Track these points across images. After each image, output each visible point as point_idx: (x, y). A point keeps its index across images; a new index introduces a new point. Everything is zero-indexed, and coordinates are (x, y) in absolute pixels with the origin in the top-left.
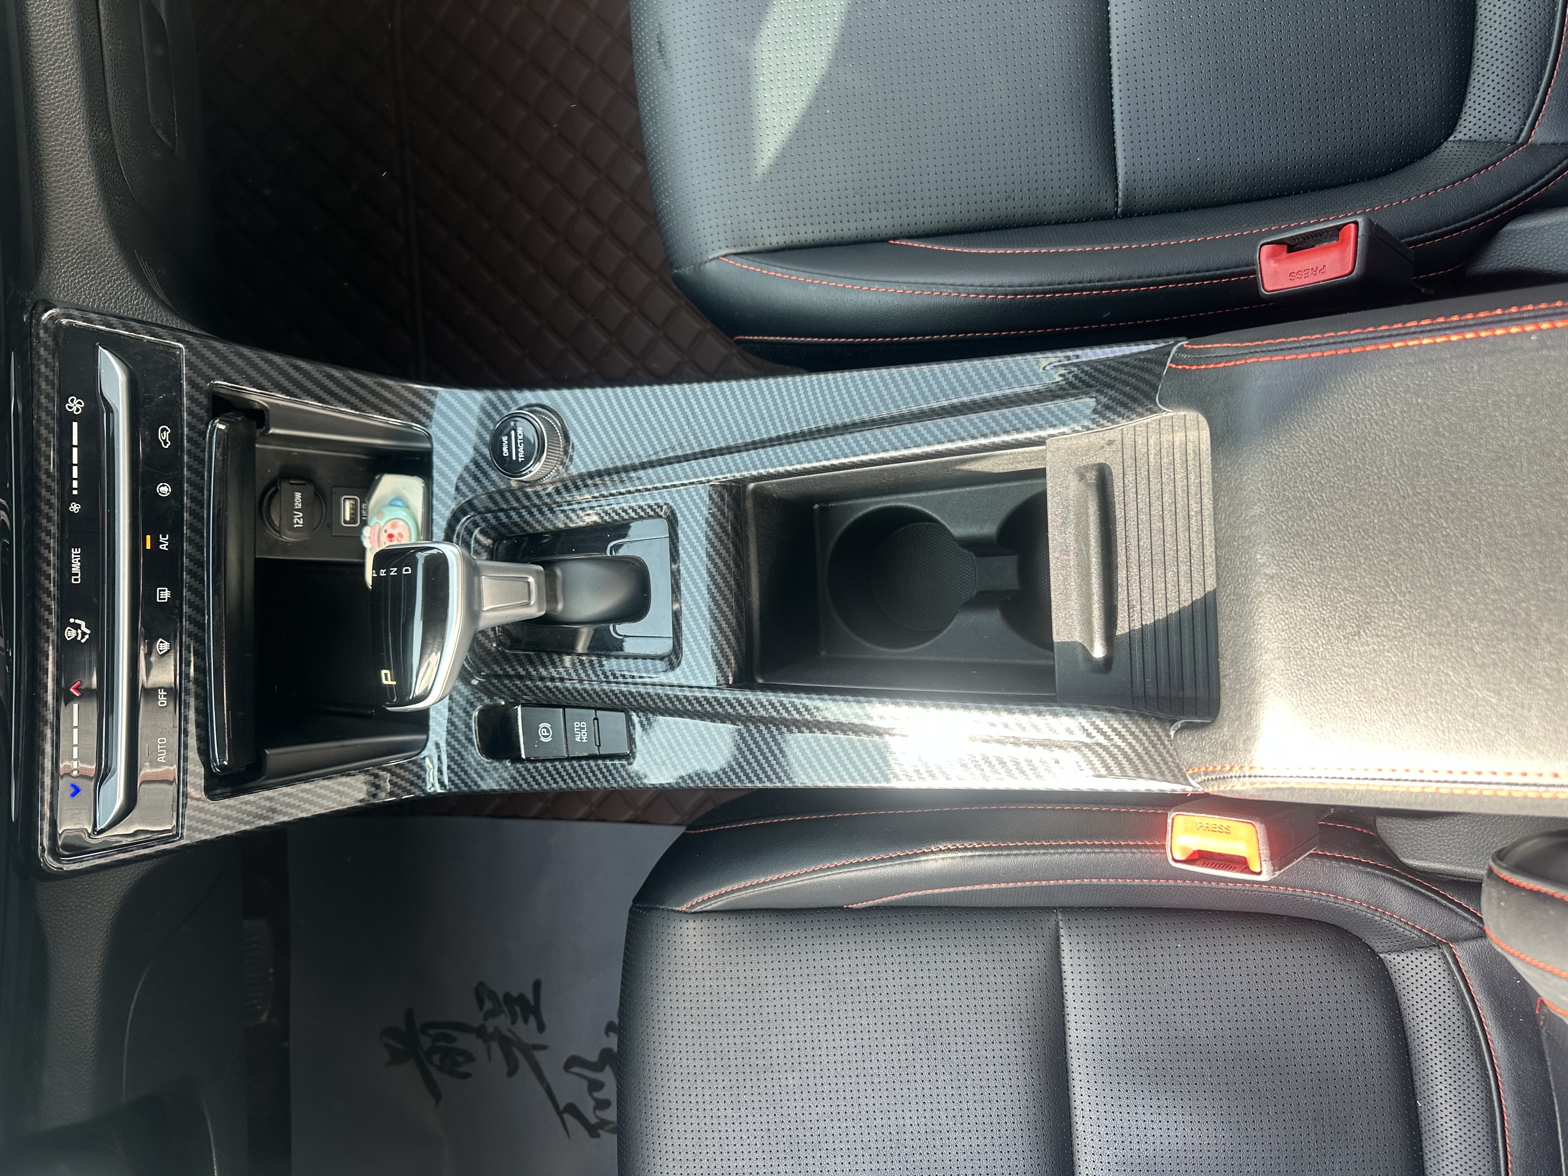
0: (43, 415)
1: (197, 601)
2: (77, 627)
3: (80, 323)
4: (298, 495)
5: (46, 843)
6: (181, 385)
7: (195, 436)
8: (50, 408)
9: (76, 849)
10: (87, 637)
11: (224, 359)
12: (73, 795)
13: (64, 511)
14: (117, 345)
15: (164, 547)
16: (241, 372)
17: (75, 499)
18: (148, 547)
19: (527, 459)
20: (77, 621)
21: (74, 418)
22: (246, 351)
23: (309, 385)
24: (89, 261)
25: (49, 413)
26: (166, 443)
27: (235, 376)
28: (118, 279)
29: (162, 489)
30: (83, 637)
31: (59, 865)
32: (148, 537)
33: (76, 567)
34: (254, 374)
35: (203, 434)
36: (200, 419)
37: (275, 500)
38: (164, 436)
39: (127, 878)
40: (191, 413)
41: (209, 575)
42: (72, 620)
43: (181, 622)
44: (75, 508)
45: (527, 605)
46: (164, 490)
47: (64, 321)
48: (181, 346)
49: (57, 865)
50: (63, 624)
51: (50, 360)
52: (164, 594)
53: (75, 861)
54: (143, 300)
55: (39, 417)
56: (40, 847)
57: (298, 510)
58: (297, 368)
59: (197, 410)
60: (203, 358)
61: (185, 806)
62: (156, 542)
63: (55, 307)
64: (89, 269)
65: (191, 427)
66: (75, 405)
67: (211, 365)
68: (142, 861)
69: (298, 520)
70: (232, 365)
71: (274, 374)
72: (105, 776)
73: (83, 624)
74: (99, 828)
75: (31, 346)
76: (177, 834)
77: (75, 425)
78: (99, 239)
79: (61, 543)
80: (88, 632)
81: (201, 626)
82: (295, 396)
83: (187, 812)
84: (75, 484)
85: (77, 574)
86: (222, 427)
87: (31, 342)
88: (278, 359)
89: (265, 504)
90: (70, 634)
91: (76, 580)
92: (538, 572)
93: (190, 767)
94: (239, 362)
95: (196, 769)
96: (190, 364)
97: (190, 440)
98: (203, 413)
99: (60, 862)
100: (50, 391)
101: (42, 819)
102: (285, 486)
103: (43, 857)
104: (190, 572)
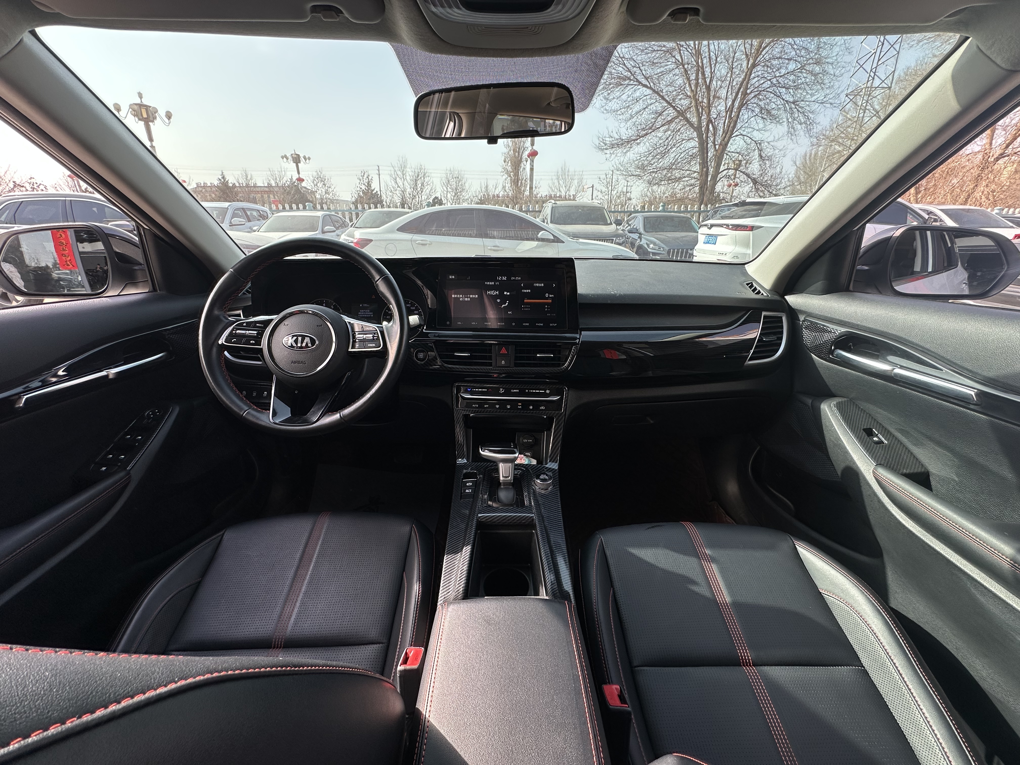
3: (565, 393)
4: (531, 441)
6: (554, 412)
9: (457, 390)
11: (560, 420)
13: (526, 389)
14: (561, 399)
17: (529, 391)
18: (519, 403)
19: (540, 479)
21: (545, 391)
22: (562, 424)
25: (546, 387)
27: (557, 423)
32: (521, 403)
33: (514, 391)
38: (542, 408)
43: (502, 410)
44: (527, 391)
45: (503, 477)
46: (531, 407)
47: (565, 390)
48: (563, 411)
50: (503, 388)
51: (557, 388)
53: (455, 390)
55: (545, 385)
56: (459, 384)
59: (549, 414)
63: (567, 389)
65: (545, 413)
66: (548, 392)
67: (559, 417)
84: (532, 391)
86: (545, 417)
87: (560, 384)
90: (501, 389)
92: (511, 480)
94: (560, 423)
96: (559, 413)
97: (542, 413)
100: (550, 387)
103: (457, 384)
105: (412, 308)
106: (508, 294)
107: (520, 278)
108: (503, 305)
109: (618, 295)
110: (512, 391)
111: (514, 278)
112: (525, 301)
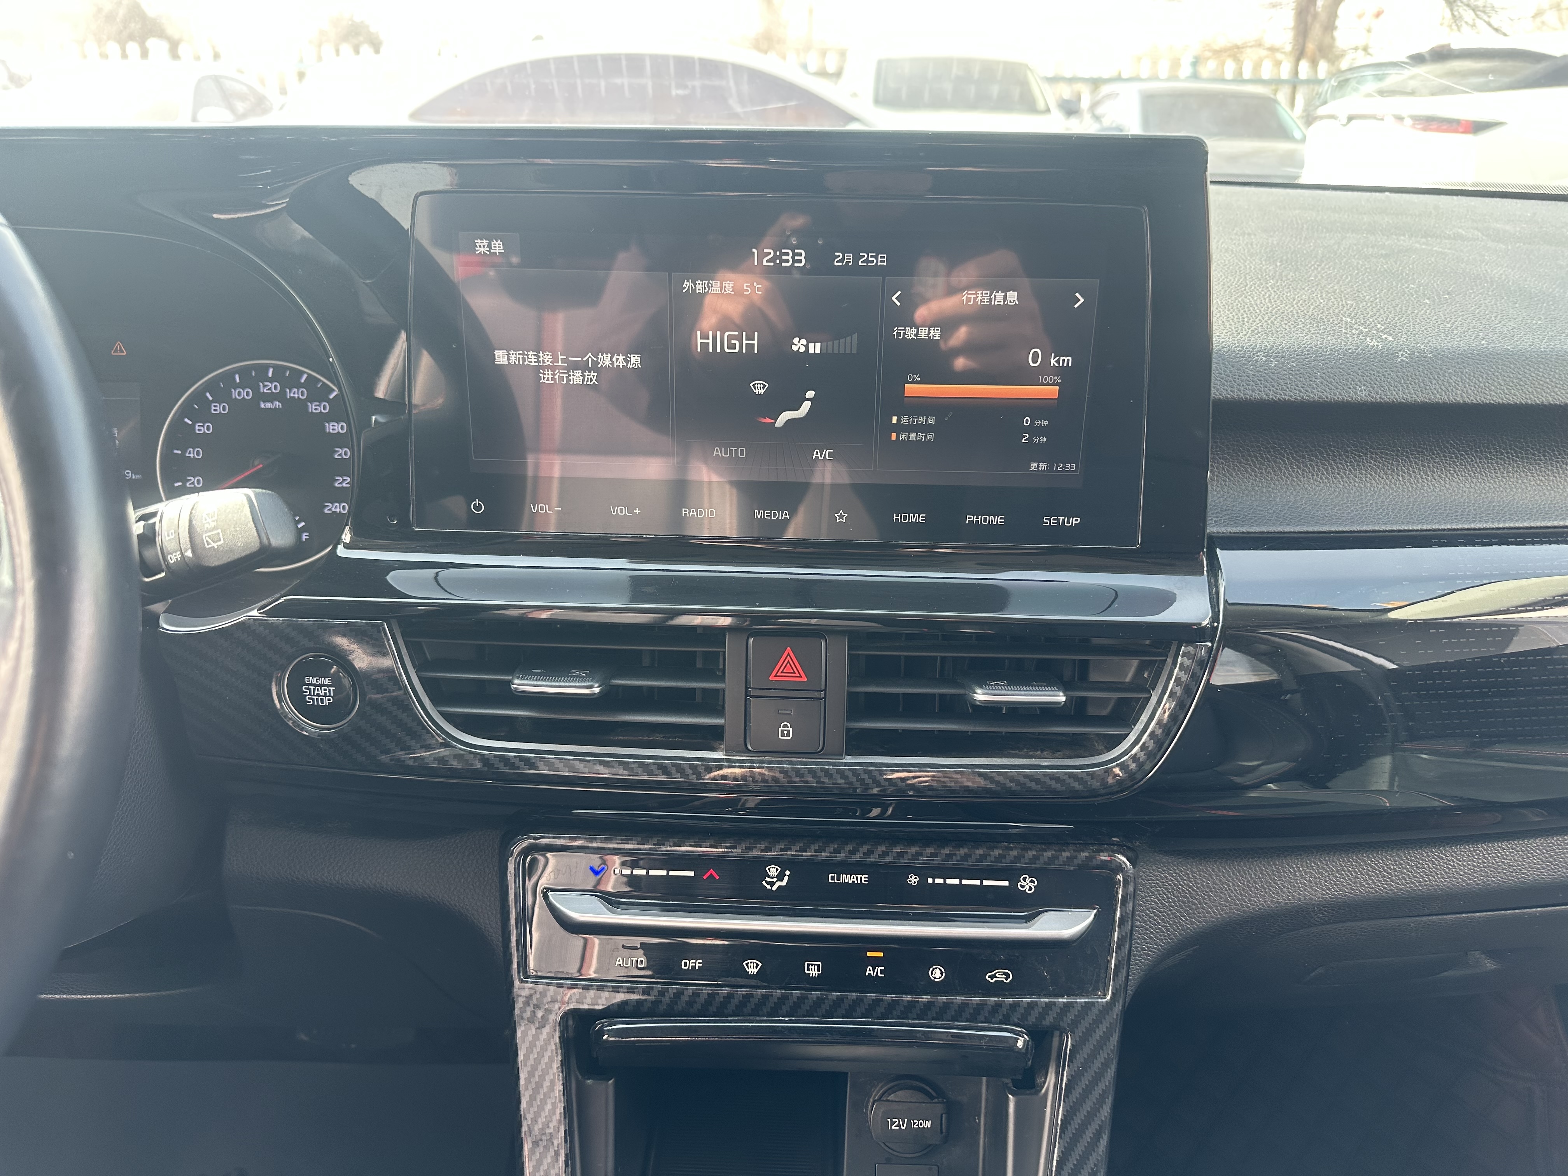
0: (1014, 853)
1: (806, 1007)
2: (780, 877)
3: (1120, 892)
4: (928, 1124)
5: (544, 841)
6: (1062, 996)
7: (1004, 1010)
8: (1022, 860)
9: (529, 870)
10: (769, 887)
11: (1100, 1046)
12: (592, 869)
13: (911, 870)
14: (1100, 929)
15: (869, 971)
16: (1085, 1066)
17: (923, 880)
18: (869, 954)
20: (786, 878)
21: (1016, 883)
22: (1111, 1073)
23: (1080, 1149)
24: (1183, 902)
25: (1018, 859)
26: (992, 977)
27: (1080, 1058)
28: (1168, 930)
29: (938, 971)
30: (768, 883)
31: (515, 855)
32: (881, 955)
33: (846, 878)
34: (1085, 1081)
35: (1006, 1020)
36: (1024, 1017)
37: (920, 1096)
38: (1000, 975)
39: (488, 922)
40: (1031, 1006)
41: (837, 1023)
42: (788, 873)
43: (780, 989)
44: (913, 880)
46: (937, 974)
47: (1120, 877)
48: (1108, 997)
49: (516, 851)
50: (784, 864)
51: (1076, 862)
52: (814, 970)
53: (516, 870)
54: (1149, 955)
55: (1012, 849)
56: (539, 835)
57: (909, 1124)
58: (1098, 1135)
59: (1035, 1014)
60: (1097, 1022)
61: (560, 986)
62: (875, 962)
63: (1134, 867)
64: (1174, 902)
65: (1014, 1006)
67: (1089, 1032)
68: (503, 936)
69: (896, 1125)
70: (1093, 1056)
71: (1088, 1106)
72: (610, 902)
73: (784, 883)
74: (550, 894)
75: (1088, 844)
76: (528, 977)
77: (1006, 883)
78: (1208, 912)
79: (874, 864)
80: (774, 888)
81: (774, 1013)
82: (1063, 1131)
83: (552, 988)
84: (939, 881)
85: (838, 879)
86: (1020, 1044)
87: (1093, 844)
88: (1106, 1111)
89: (916, 1083)
90: (773, 871)
91: (833, 878)
93: (606, 994)
94: (1097, 1064)
95: (601, 1000)
96: (1088, 1006)
97: (998, 1005)
98: (1032, 1019)
99: (519, 854)
100: (1042, 861)
101: (570, 838)
102: (939, 1108)
103: (528, 838)
104: (840, 1000)
105: (314, 408)
106: (816, 348)
107: (883, 260)
108: (786, 416)
109: (1402, 356)
110: (832, 879)
111: (849, 258)
112: (912, 389)
